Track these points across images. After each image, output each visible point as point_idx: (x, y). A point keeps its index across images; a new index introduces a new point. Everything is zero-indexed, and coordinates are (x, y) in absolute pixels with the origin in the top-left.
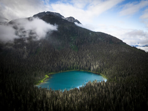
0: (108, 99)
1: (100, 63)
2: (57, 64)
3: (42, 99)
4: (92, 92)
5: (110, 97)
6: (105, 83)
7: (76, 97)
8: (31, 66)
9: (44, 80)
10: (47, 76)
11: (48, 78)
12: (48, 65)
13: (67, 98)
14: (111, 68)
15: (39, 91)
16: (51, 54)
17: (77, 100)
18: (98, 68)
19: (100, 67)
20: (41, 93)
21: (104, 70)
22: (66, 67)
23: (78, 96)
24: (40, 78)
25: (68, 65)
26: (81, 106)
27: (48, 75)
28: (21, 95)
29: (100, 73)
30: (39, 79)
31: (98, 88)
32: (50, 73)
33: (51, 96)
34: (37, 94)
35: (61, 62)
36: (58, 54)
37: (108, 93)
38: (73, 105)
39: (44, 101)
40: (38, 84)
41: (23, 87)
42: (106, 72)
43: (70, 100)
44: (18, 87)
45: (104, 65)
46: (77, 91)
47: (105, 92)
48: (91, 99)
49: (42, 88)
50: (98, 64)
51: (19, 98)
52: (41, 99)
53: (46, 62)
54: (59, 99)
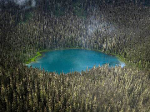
0: (121, 89)
1: (119, 39)
2: (53, 38)
3: (33, 79)
4: (98, 79)
5: (124, 88)
6: (121, 69)
7: (75, 83)
8: (19, 39)
9: (35, 58)
10: (39, 54)
11: (40, 56)
12: (41, 38)
13: (63, 83)
14: (136, 47)
15: (30, 71)
16: (44, 22)
17: (77, 86)
18: (114, 47)
19: (118, 45)
20: (32, 72)
21: (124, 51)
22: (65, 43)
23: (78, 81)
24: (31, 55)
25: (68, 40)
26: (81, 94)
27: (41, 53)
28: (9, 72)
29: (117, 54)
30: (29, 57)
31: (109, 75)
32: (42, 49)
33: (44, 77)
34: (27, 73)
35: (58, 36)
36: (55, 23)
37: (123, 82)
38: (71, 91)
39: (36, 82)
40: (28, 63)
41: (11, 63)
42: (125, 54)
43: (67, 85)
44: (4, 62)
45: (125, 42)
46: (78, 76)
47: (118, 81)
48: (96, 87)
49: (33, 68)
50: (115, 40)
51: (7, 74)
52: (31, 79)
53: (37, 34)
54: (53, 82)
